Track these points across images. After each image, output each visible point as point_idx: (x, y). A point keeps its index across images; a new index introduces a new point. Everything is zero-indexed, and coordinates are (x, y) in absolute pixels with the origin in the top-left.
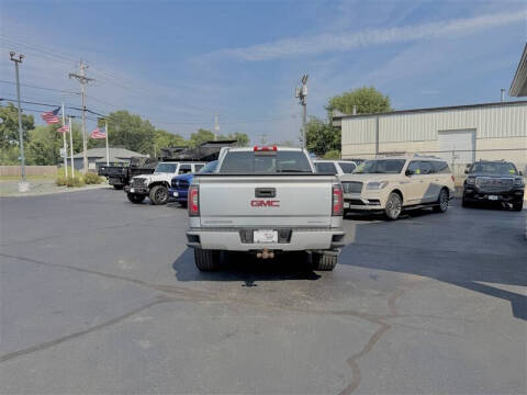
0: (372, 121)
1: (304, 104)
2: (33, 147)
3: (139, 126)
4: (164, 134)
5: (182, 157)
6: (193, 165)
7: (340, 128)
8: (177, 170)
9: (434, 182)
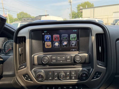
1: (71, 5)
7: (82, 12)
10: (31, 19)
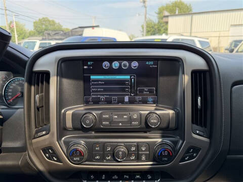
0: (188, 18)
1: (146, 7)
7: (167, 23)
10: (62, 32)
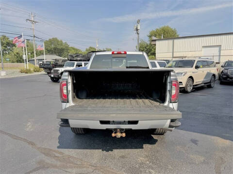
0: (171, 41)
1: (138, 34)
2: (15, 55)
3: (62, 45)
4: (74, 49)
5: (79, 59)
6: (83, 63)
7: (155, 45)
8: (75, 65)
9: (209, 71)
